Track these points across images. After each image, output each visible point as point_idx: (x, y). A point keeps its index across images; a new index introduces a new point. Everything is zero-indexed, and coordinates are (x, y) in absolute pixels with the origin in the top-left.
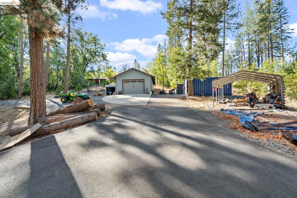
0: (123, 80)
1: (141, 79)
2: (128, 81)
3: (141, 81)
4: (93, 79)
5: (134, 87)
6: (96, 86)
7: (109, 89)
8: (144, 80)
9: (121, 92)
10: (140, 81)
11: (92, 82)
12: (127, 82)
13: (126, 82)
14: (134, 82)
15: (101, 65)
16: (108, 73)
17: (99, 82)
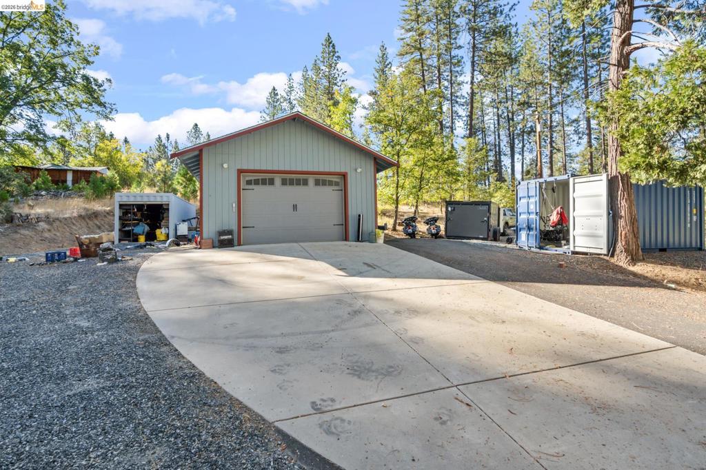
0: (240, 172)
1: (332, 170)
2: (264, 178)
3: (331, 183)
4: (41, 169)
5: (295, 207)
6: (56, 196)
7: (135, 214)
8: (344, 176)
9: (230, 232)
10: (324, 183)
11: (34, 178)
12: (264, 182)
13: (257, 182)
14: (298, 182)
15: (79, 119)
16: (103, 155)
17: (65, 181)
